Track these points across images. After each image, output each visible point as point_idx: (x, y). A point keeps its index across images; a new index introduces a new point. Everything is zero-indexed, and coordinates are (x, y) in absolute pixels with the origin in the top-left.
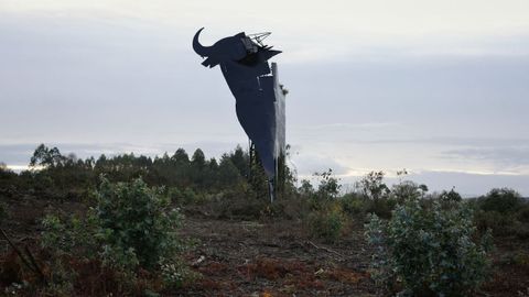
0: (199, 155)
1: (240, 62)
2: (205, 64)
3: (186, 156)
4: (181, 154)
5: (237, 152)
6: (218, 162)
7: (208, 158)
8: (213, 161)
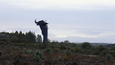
0: (21, 32)
1: (42, 25)
2: (37, 25)
3: (18, 33)
4: (17, 32)
5: (29, 32)
6: (25, 34)
7: (23, 33)
8: (24, 34)
